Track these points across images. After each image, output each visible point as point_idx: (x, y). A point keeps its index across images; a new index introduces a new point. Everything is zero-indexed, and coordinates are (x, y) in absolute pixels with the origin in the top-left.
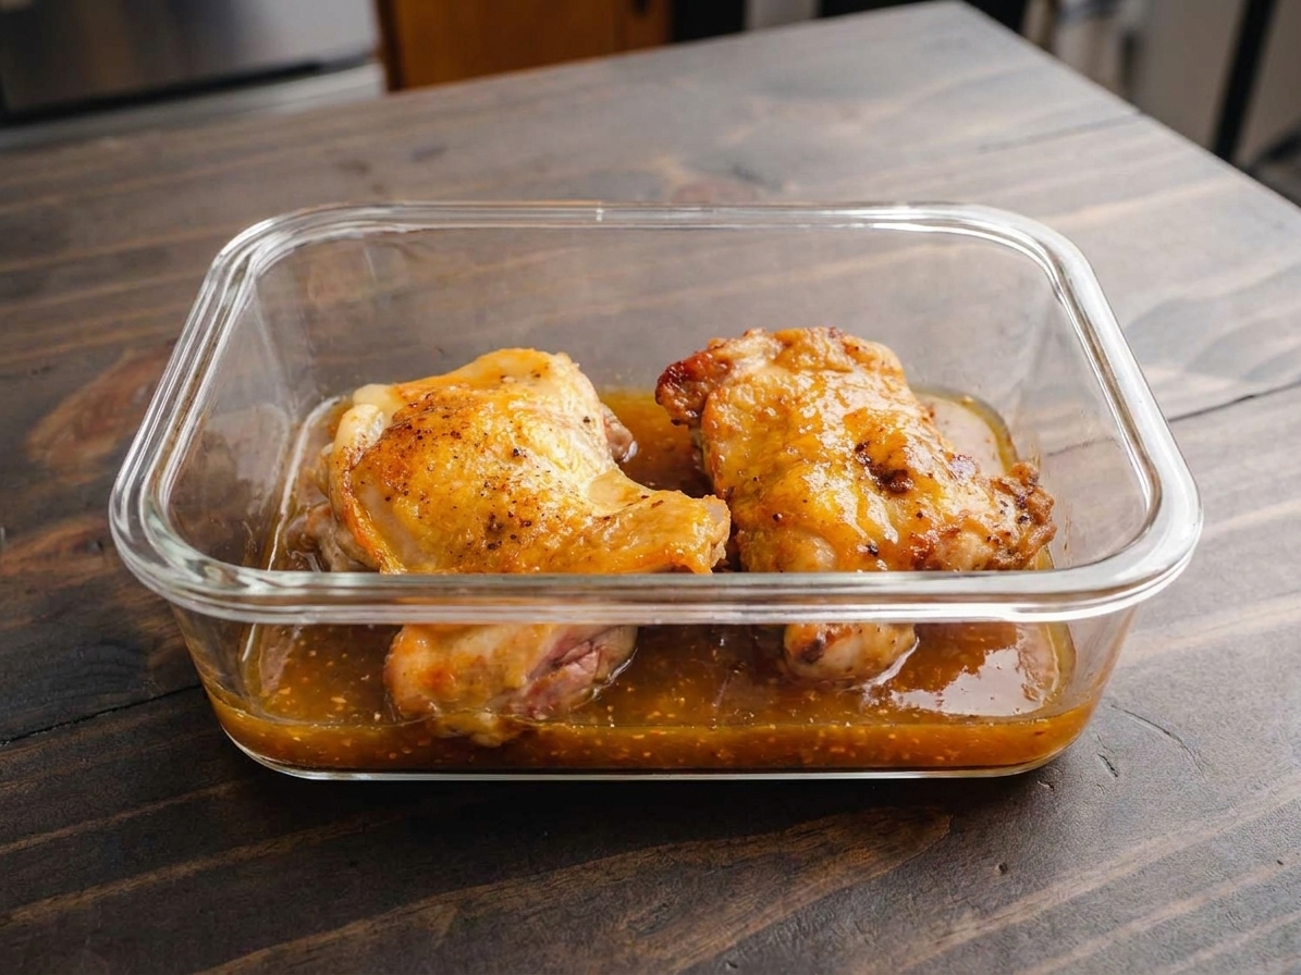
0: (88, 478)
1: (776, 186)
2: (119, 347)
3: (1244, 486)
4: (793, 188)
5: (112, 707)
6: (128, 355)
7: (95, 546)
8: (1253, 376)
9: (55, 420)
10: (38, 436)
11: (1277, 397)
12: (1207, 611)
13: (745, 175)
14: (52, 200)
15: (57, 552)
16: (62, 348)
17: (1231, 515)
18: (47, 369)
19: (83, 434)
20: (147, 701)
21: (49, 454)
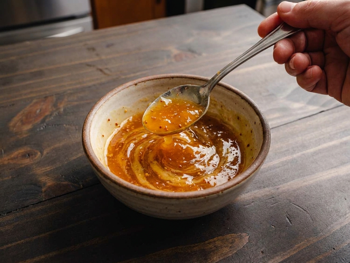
0: (25, 136)
1: (200, 54)
2: (32, 99)
3: (322, 137)
4: (204, 55)
5: (33, 204)
6: (35, 101)
7: (27, 155)
8: (324, 105)
9: (16, 119)
10: (11, 124)
11: (330, 111)
12: (313, 173)
13: (191, 51)
14: (13, 58)
15: (17, 158)
16: (17, 99)
17: (319, 145)
18: (13, 105)
19: (23, 123)
20: (42, 202)
21: (15, 129)
